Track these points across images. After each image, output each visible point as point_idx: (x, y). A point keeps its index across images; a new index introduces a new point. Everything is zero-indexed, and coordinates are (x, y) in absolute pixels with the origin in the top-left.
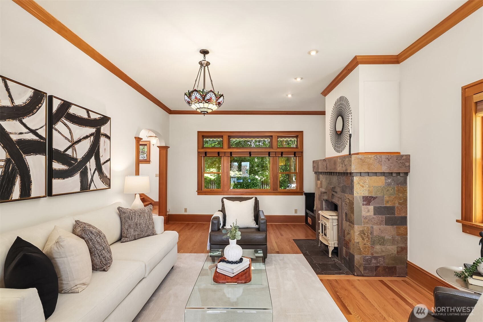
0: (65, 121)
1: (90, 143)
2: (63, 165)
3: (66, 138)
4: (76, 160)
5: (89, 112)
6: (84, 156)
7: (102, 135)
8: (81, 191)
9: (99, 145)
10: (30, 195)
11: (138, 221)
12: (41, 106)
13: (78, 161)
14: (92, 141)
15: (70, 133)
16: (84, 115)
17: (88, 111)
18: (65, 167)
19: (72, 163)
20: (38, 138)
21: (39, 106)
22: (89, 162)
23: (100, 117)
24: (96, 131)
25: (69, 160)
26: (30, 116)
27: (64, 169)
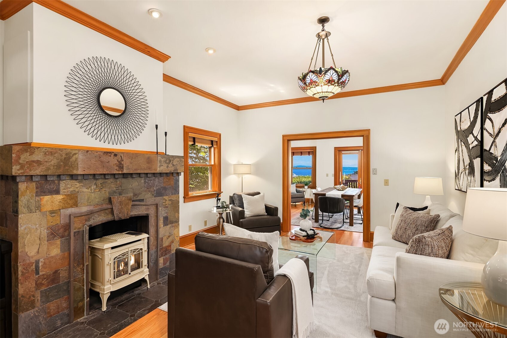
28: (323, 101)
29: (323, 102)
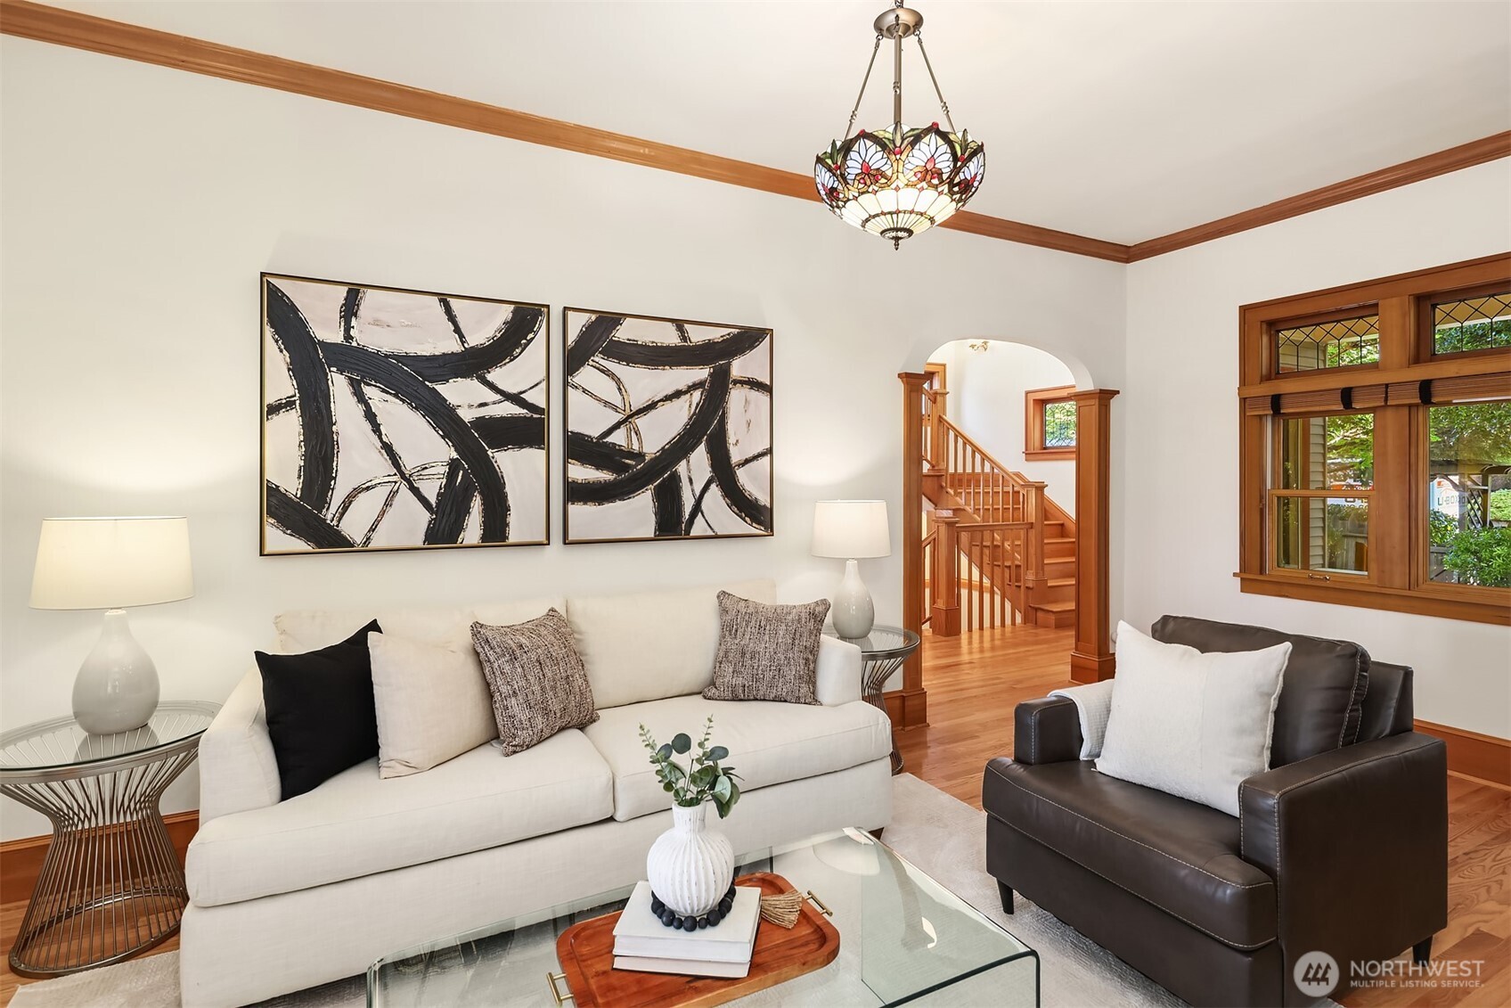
0: (603, 362)
1: (690, 410)
2: (597, 469)
3: (606, 403)
4: (640, 456)
5: (686, 326)
6: (667, 447)
7: (736, 382)
8: (658, 536)
9: (724, 413)
10: (505, 538)
11: (751, 645)
12: (533, 339)
13: (647, 458)
14: (698, 405)
15: (620, 389)
16: (670, 337)
17: (679, 324)
18: (605, 476)
19: (627, 464)
20: (525, 411)
21: (528, 338)
22: (684, 463)
23: (729, 334)
24: (711, 375)
25: (617, 458)
26: (505, 364)
27: (602, 480)
28: (897, 246)
29: (897, 249)
